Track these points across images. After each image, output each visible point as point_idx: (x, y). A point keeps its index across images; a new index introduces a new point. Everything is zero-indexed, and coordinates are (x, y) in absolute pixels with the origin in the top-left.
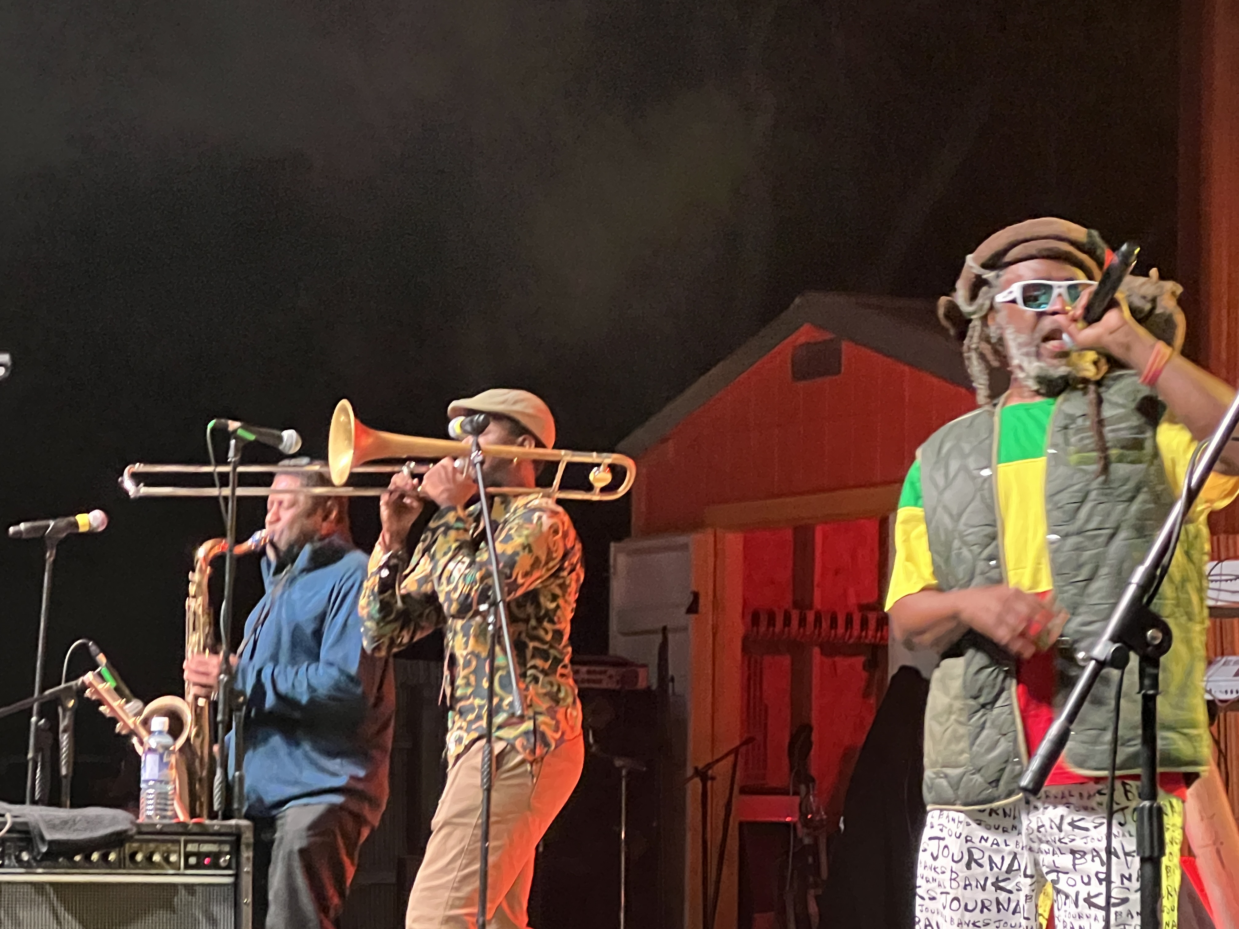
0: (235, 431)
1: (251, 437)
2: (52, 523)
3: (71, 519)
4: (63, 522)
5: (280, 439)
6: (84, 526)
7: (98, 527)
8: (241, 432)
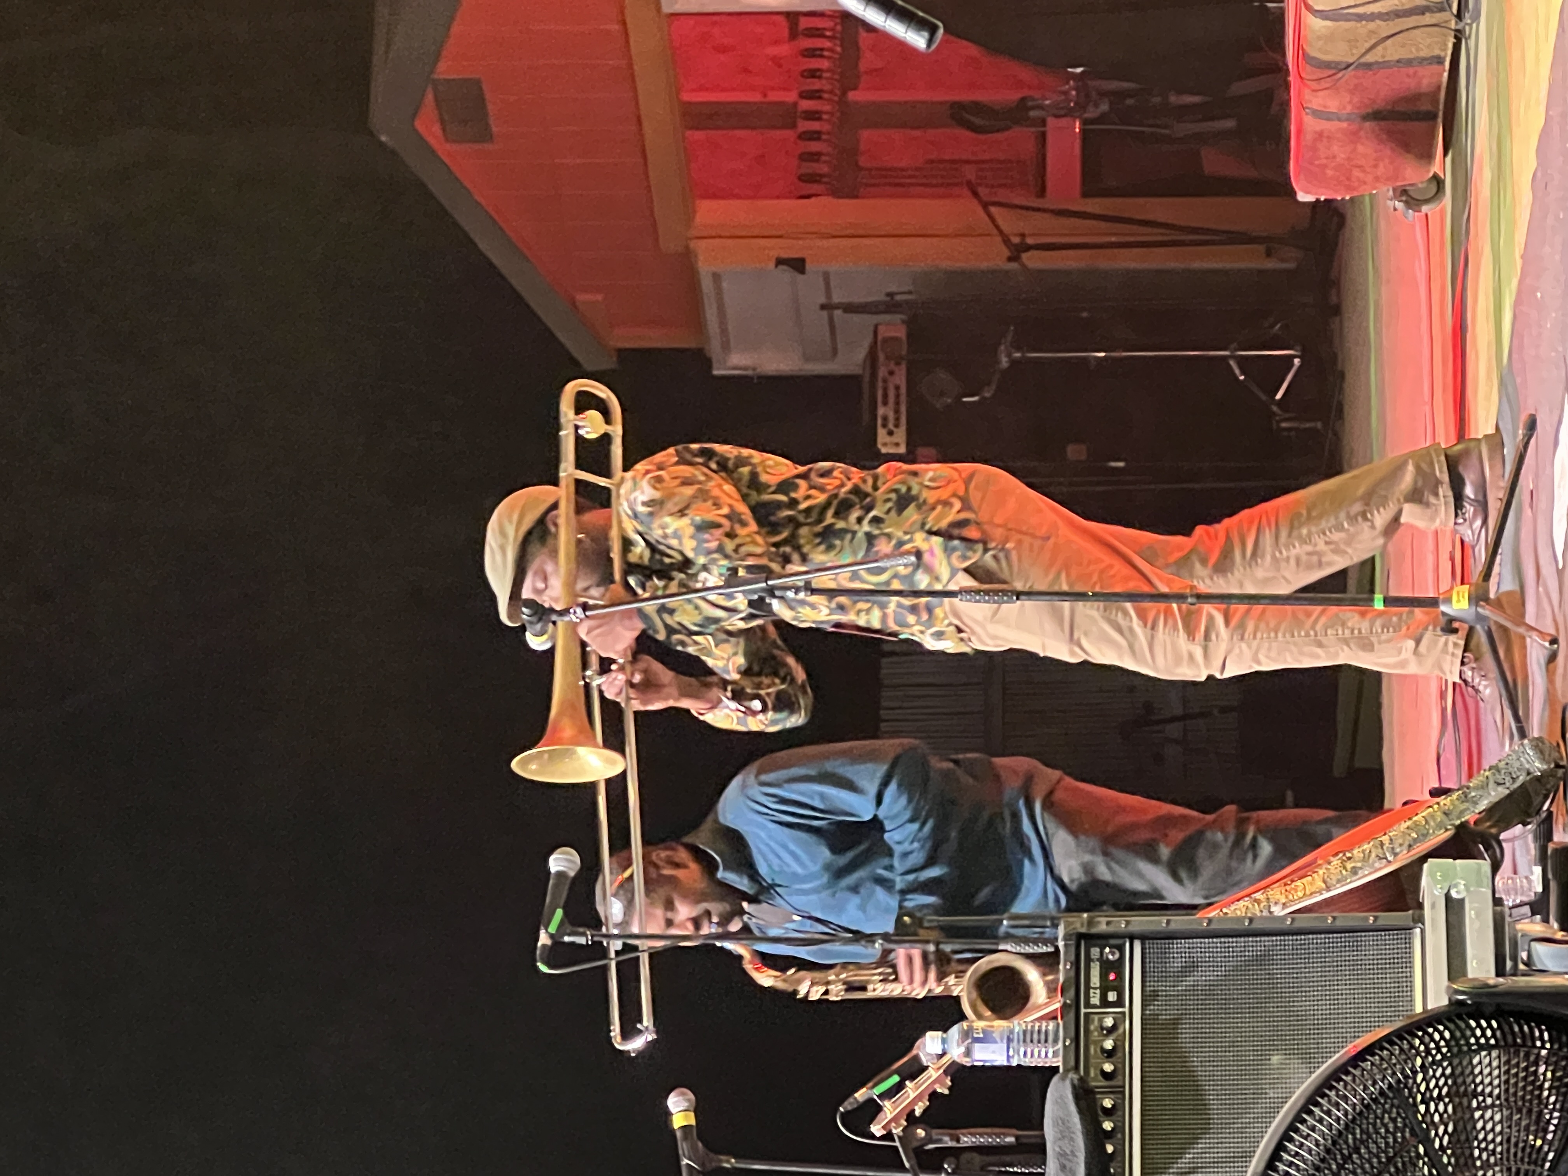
0: (552, 936)
1: (559, 913)
2: (685, 1161)
3: (679, 1134)
4: (683, 1147)
5: (560, 875)
6: (686, 1117)
7: (689, 1100)
8: (552, 929)
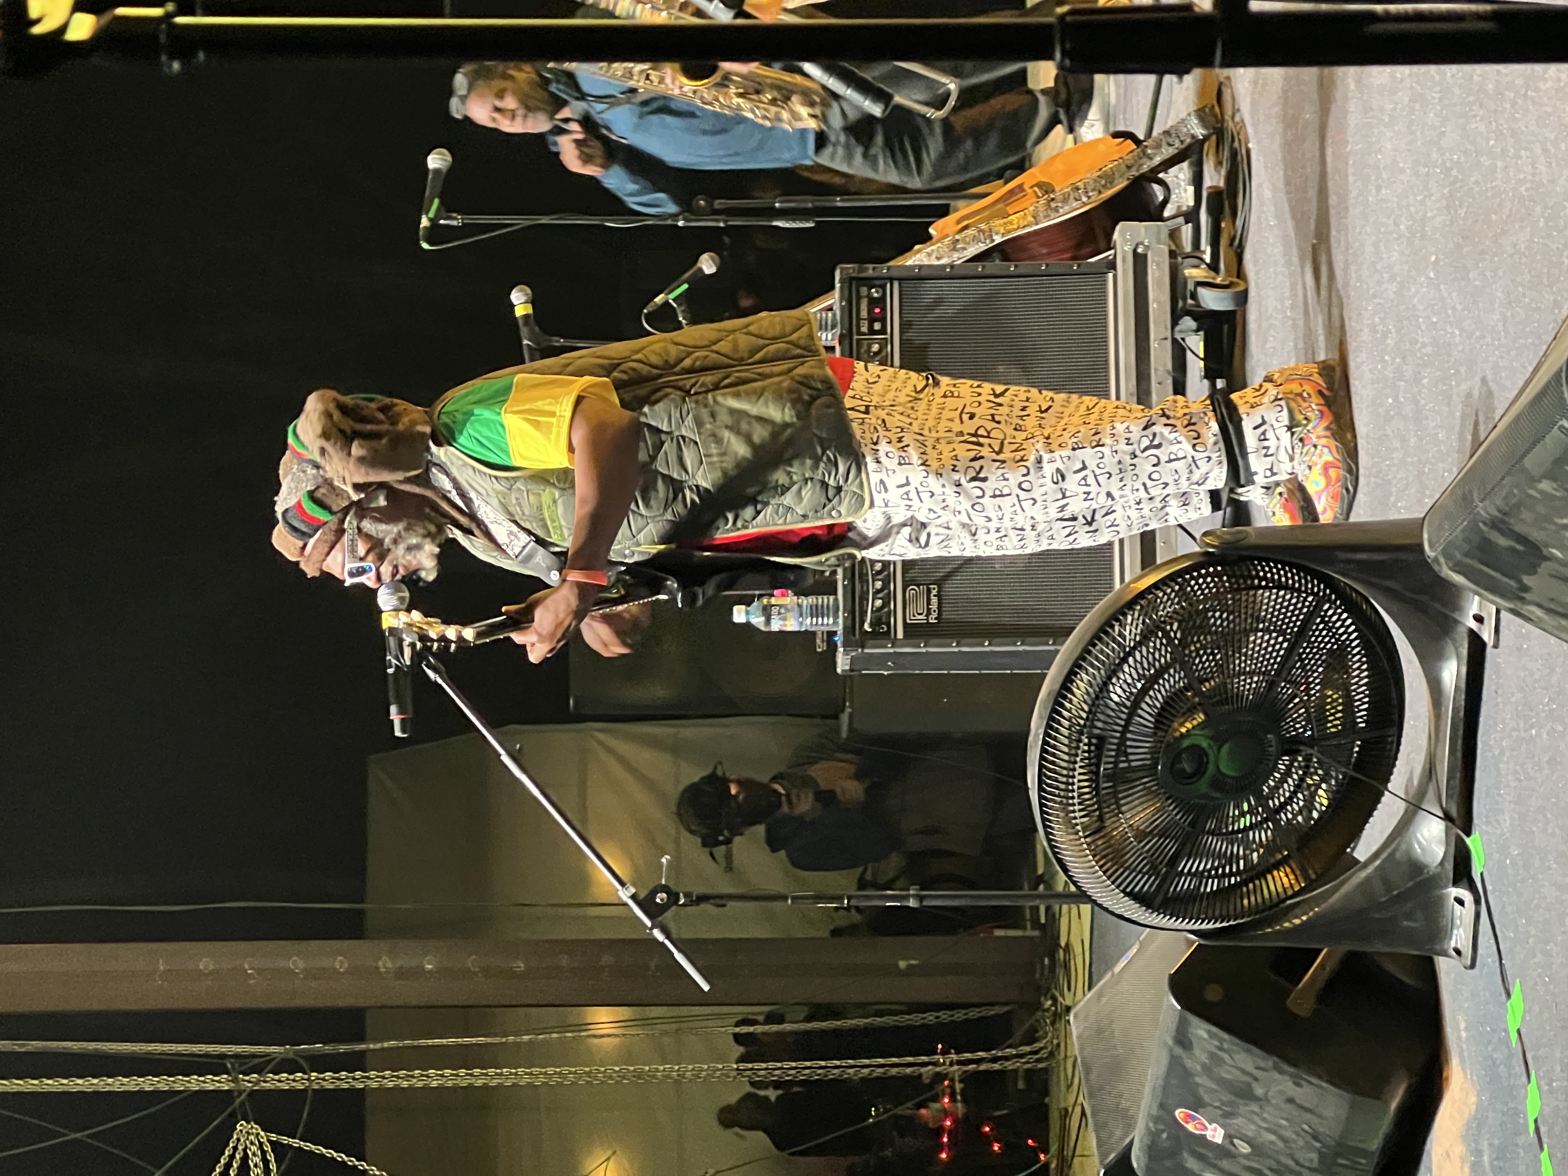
0: (430, 220)
1: (436, 202)
2: (525, 342)
3: (520, 322)
4: (524, 331)
5: (437, 171)
6: (526, 309)
7: (527, 294)
8: (431, 214)
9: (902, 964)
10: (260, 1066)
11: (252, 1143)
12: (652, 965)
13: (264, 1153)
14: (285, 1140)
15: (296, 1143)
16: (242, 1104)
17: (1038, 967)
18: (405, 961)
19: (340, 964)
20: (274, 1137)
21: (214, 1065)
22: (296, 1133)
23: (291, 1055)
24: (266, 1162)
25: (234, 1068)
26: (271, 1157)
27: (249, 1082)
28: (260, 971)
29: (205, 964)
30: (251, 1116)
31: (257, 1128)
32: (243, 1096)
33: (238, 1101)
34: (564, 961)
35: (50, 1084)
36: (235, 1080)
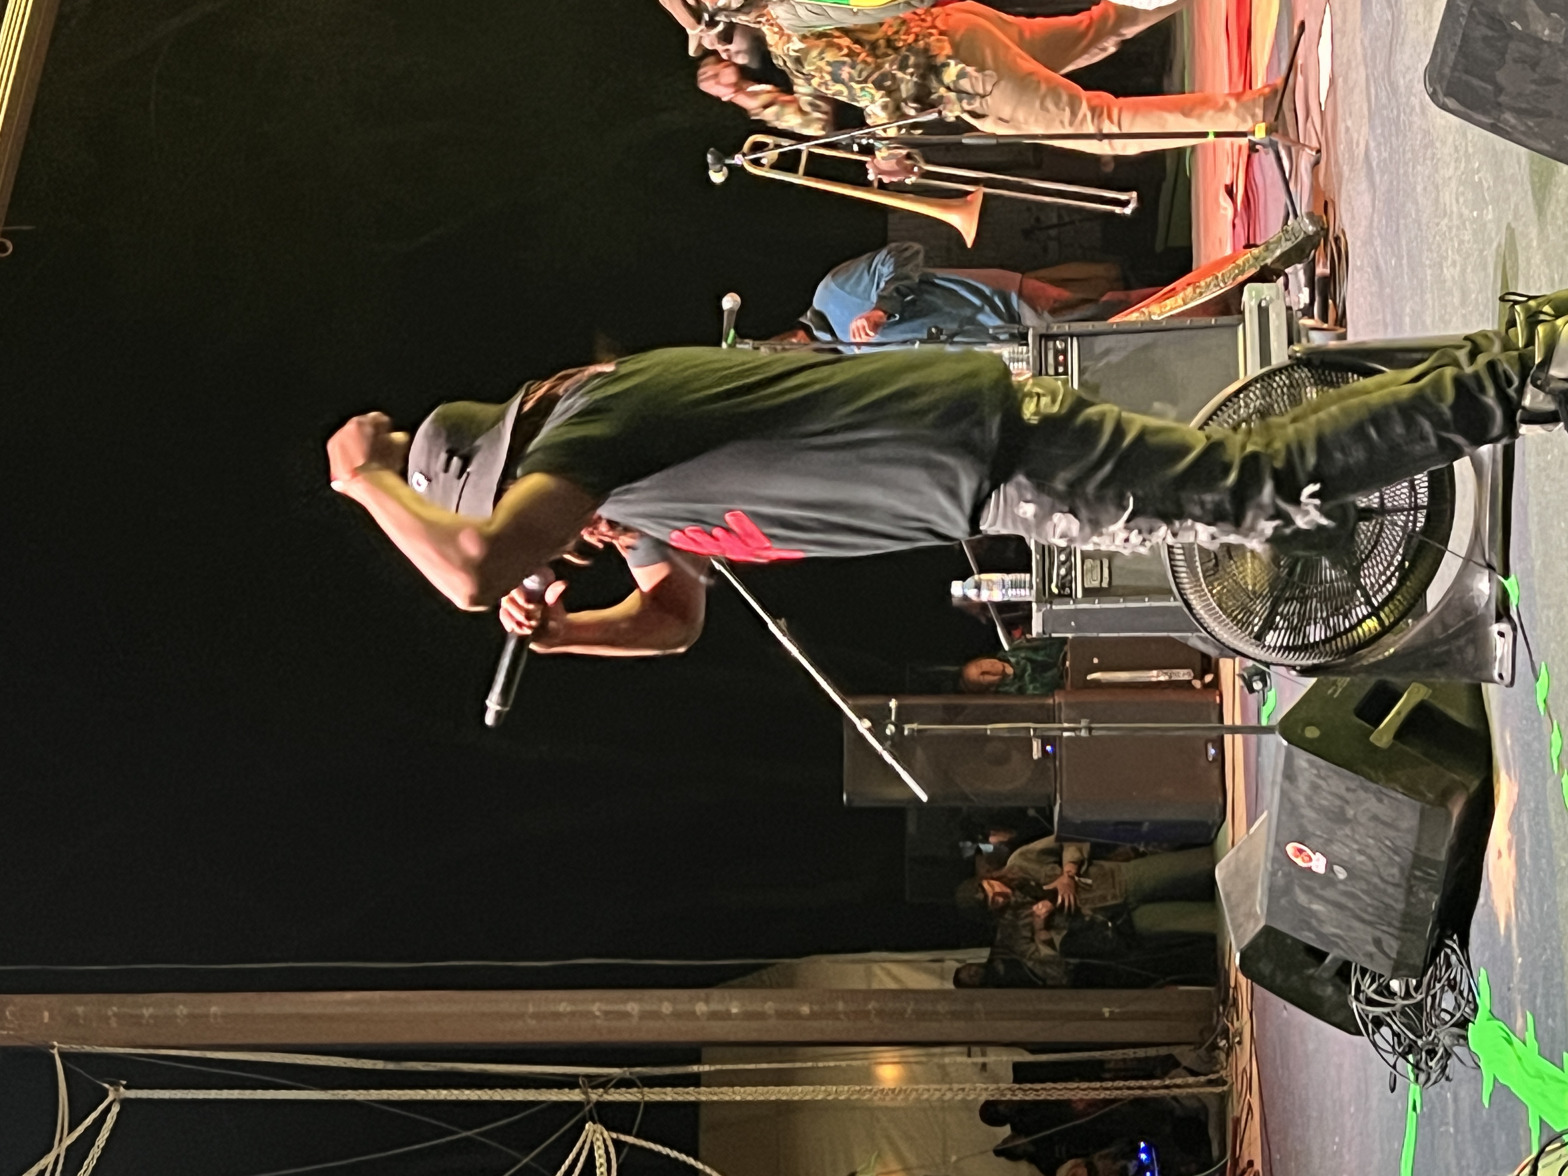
1: (732, 332)
5: (730, 310)
9: (1106, 1011)
10: (604, 1083)
11: (598, 1139)
12: (909, 1010)
13: (606, 1147)
14: (623, 1138)
15: (630, 1139)
16: (590, 1111)
17: (1215, 1015)
18: (715, 1006)
19: (666, 1008)
20: (614, 1135)
21: (570, 1083)
22: (632, 1129)
23: (628, 1075)
24: (607, 1152)
25: (583, 1082)
26: (612, 1149)
27: (595, 1096)
28: (606, 1013)
29: (563, 1007)
30: (596, 1118)
31: (599, 1127)
32: (591, 1105)
33: (587, 1108)
34: (841, 1006)
35: (443, 1094)
36: (586, 1093)
